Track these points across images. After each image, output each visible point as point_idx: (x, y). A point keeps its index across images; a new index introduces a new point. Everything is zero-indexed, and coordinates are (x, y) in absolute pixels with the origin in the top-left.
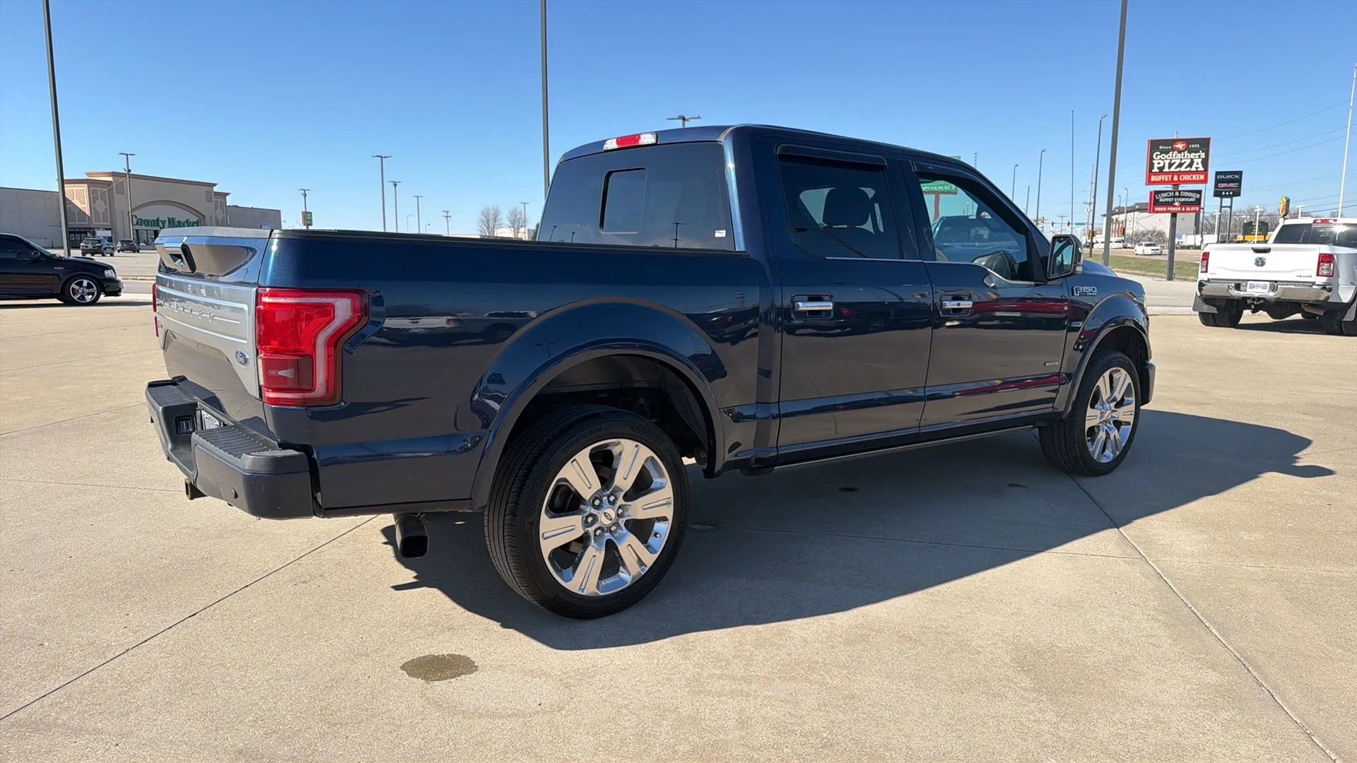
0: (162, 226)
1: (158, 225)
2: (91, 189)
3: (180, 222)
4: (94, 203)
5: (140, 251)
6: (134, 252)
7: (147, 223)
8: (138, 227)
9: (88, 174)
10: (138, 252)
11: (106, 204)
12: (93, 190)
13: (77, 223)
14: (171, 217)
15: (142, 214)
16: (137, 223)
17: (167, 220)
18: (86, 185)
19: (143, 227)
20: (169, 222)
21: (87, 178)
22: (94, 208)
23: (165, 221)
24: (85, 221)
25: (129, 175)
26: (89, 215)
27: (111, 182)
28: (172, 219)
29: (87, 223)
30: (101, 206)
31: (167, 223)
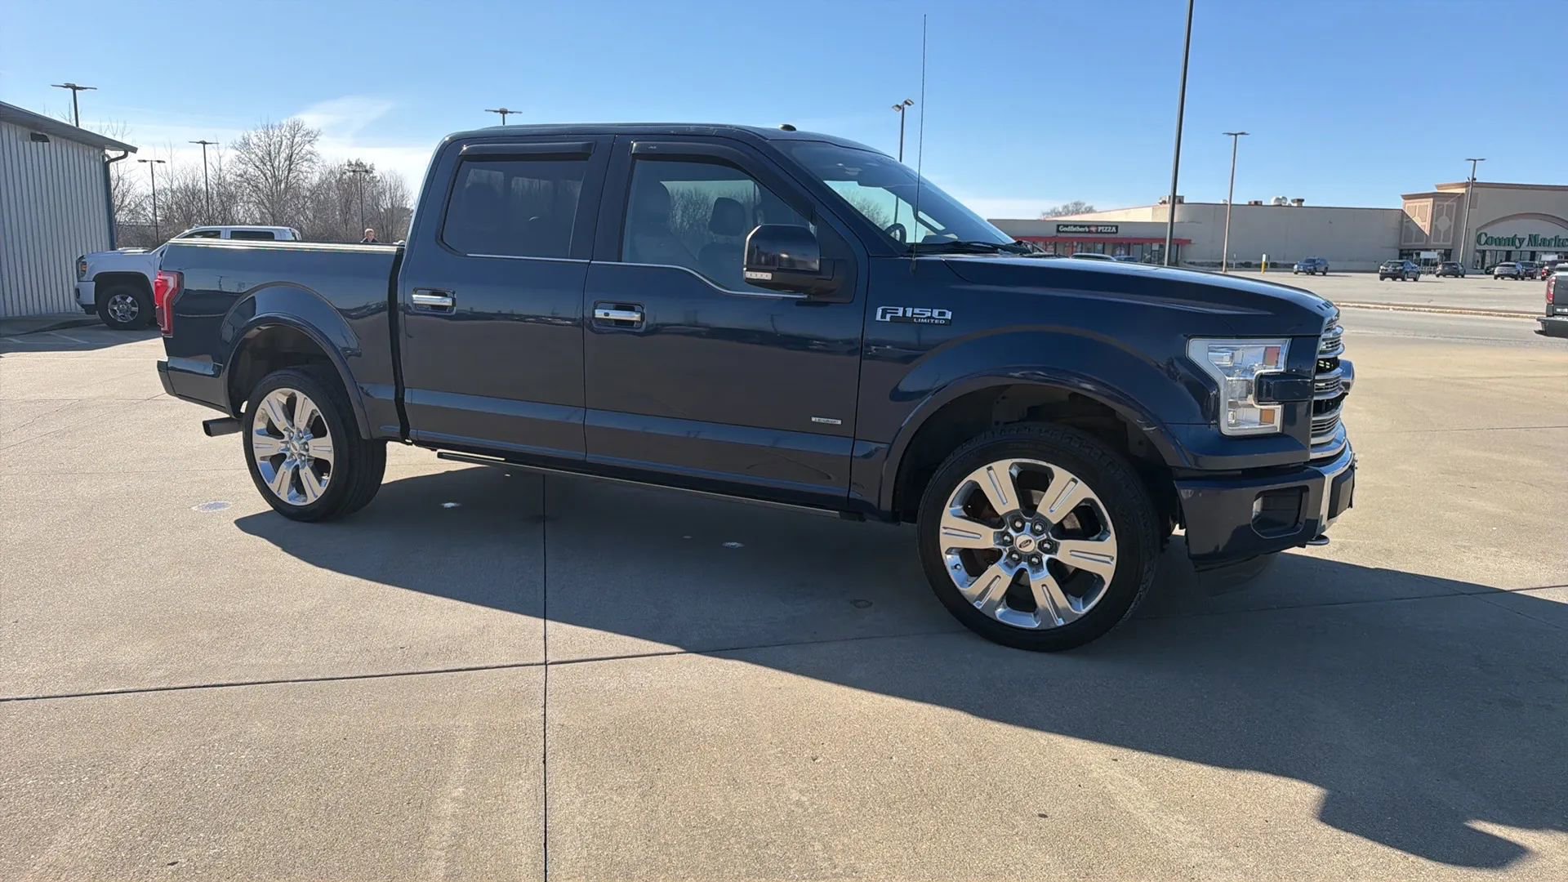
0: (1518, 245)
1: (1513, 244)
2: (1437, 203)
3: (1545, 239)
4: (1436, 221)
5: (1466, 276)
6: (1456, 277)
7: (1499, 241)
8: (1486, 247)
9: (1438, 187)
10: (1463, 277)
11: (1450, 220)
12: (1438, 206)
13: (1413, 243)
14: (1534, 234)
15: (1493, 232)
16: (1486, 243)
17: (1528, 237)
18: (1432, 199)
19: (1494, 247)
20: (1530, 239)
21: (1437, 191)
22: (1436, 226)
23: (1524, 239)
24: (1422, 241)
25: (1472, 184)
26: (1427, 233)
27: (1463, 194)
28: (1535, 237)
29: (1424, 243)
30: (1445, 223)
31: (1526, 242)
